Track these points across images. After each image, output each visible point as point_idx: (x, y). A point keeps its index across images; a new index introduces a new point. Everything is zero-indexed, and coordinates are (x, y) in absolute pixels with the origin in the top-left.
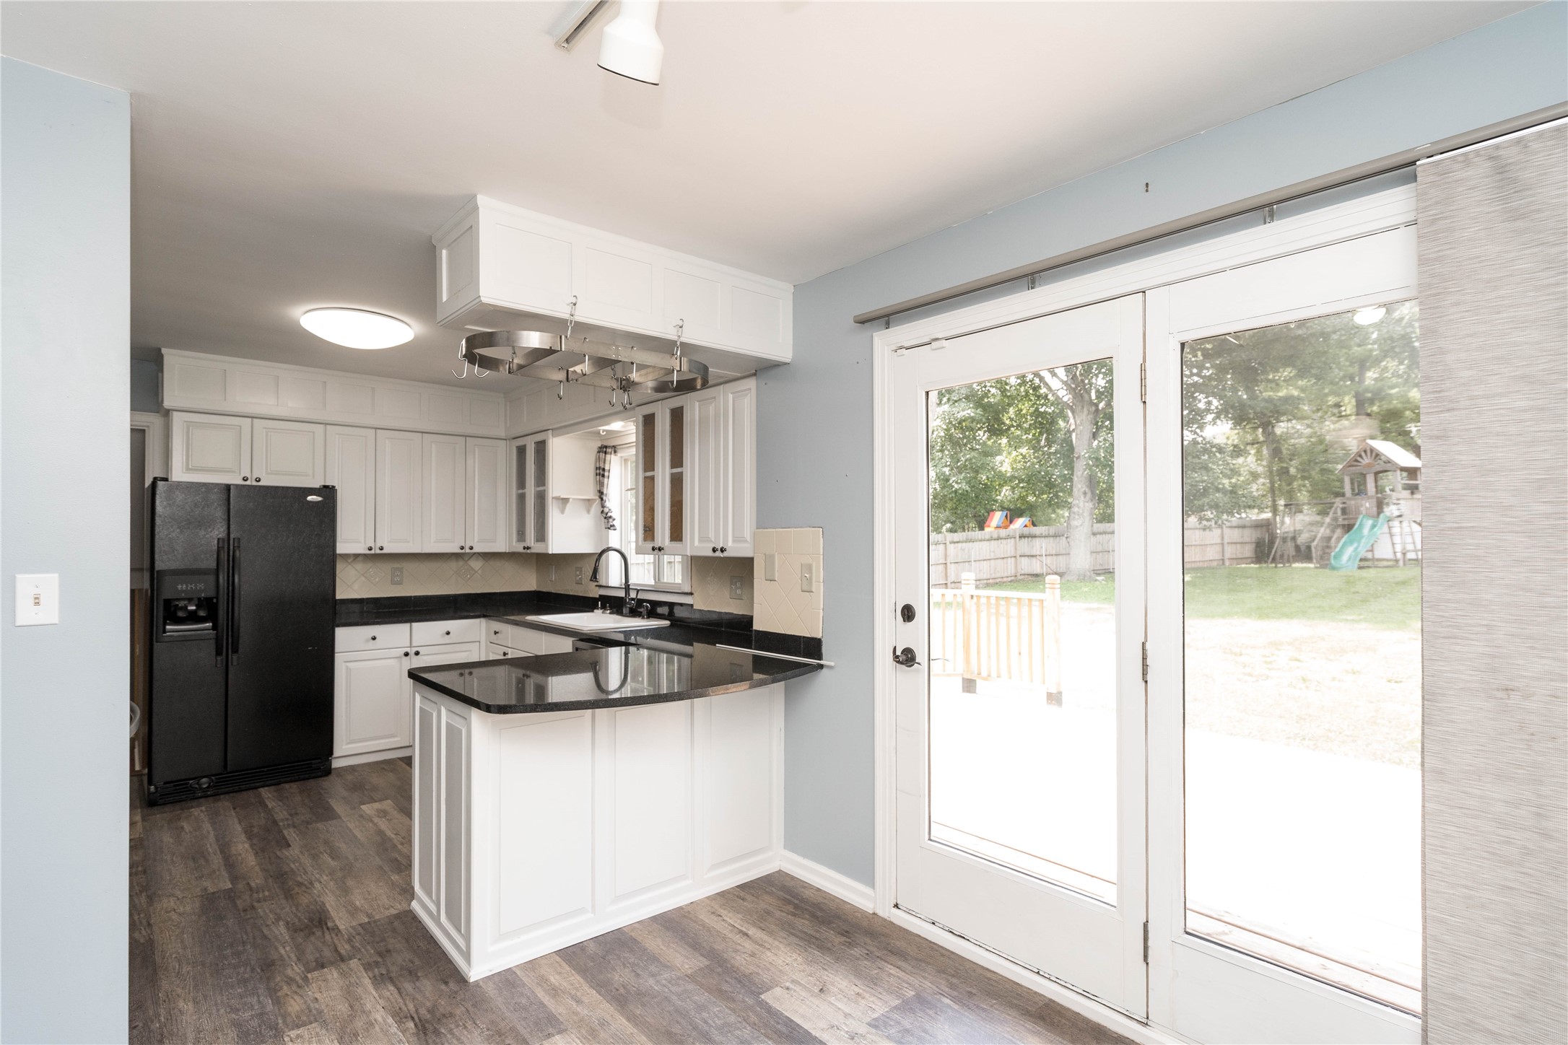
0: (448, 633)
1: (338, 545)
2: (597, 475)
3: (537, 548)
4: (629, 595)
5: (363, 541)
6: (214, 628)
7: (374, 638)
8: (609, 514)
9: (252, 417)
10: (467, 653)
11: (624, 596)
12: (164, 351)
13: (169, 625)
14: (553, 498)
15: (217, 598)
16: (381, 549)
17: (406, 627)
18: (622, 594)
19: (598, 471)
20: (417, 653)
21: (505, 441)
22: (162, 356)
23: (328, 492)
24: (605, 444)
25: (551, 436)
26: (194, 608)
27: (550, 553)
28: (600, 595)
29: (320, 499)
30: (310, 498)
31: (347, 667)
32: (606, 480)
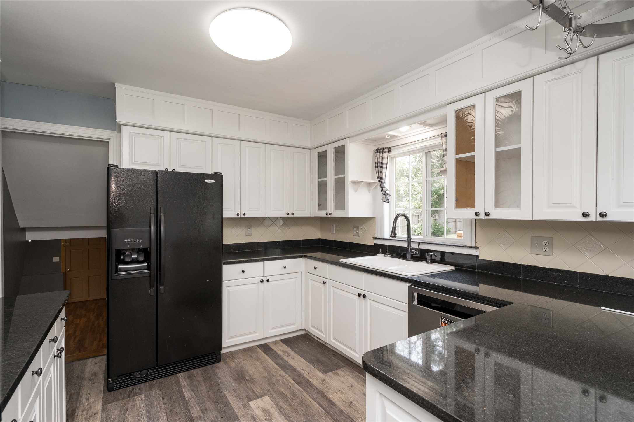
0: (285, 267)
1: (224, 212)
2: (376, 167)
3: (338, 214)
4: (411, 246)
5: (234, 210)
6: (149, 268)
7: (243, 272)
8: (387, 192)
9: (170, 131)
10: (295, 279)
11: (407, 246)
12: (116, 85)
13: (120, 265)
14: (350, 182)
15: (150, 248)
16: (244, 214)
17: (261, 264)
18: (405, 245)
19: (377, 165)
20: (268, 280)
21: (310, 150)
22: (115, 88)
23: (218, 177)
24: (380, 147)
25: (349, 142)
26: (136, 256)
27: (349, 217)
28: (375, 244)
29: (213, 181)
30: (207, 181)
31: (228, 290)
32: (384, 170)
